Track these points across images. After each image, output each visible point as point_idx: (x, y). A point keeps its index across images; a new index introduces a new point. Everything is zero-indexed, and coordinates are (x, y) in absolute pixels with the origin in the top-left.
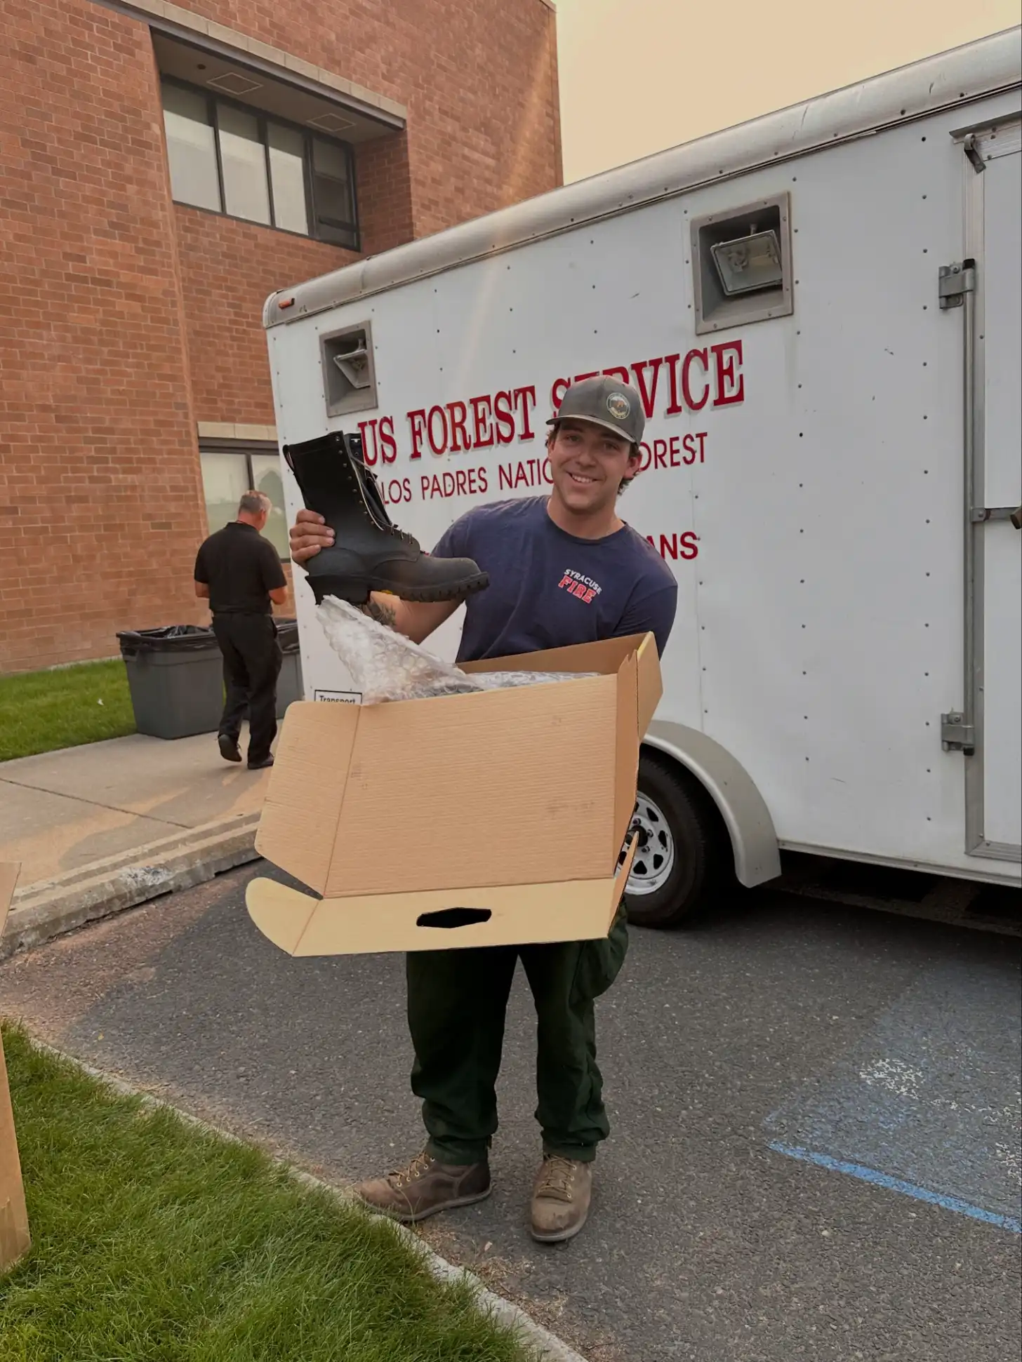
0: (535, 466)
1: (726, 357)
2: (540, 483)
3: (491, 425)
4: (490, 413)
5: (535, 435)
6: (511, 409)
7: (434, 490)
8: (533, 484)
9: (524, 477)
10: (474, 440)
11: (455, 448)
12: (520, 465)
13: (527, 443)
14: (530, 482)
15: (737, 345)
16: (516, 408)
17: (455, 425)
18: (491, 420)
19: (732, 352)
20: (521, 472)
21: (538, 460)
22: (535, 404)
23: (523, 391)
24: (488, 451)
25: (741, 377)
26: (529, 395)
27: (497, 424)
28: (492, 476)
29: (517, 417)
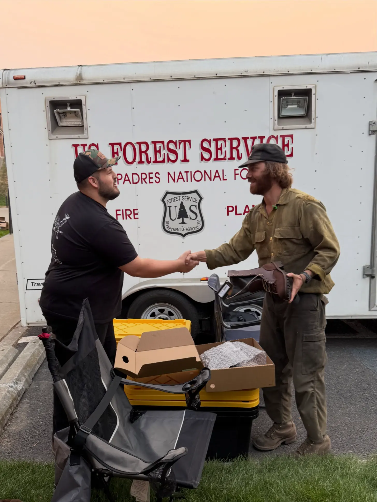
0: (189, 174)
1: (286, 139)
2: (191, 181)
3: (164, 154)
4: (164, 149)
5: (190, 161)
6: (176, 148)
7: (125, 180)
8: (187, 181)
9: (182, 178)
10: (153, 159)
11: (141, 162)
12: (180, 173)
13: (185, 164)
14: (185, 180)
15: (292, 136)
16: (179, 148)
17: (141, 152)
18: (164, 152)
19: (289, 138)
20: (181, 176)
21: (191, 172)
22: (190, 148)
23: (185, 141)
24: (162, 165)
25: (292, 148)
26: (187, 143)
27: (168, 154)
28: (163, 177)
29: (180, 152)
